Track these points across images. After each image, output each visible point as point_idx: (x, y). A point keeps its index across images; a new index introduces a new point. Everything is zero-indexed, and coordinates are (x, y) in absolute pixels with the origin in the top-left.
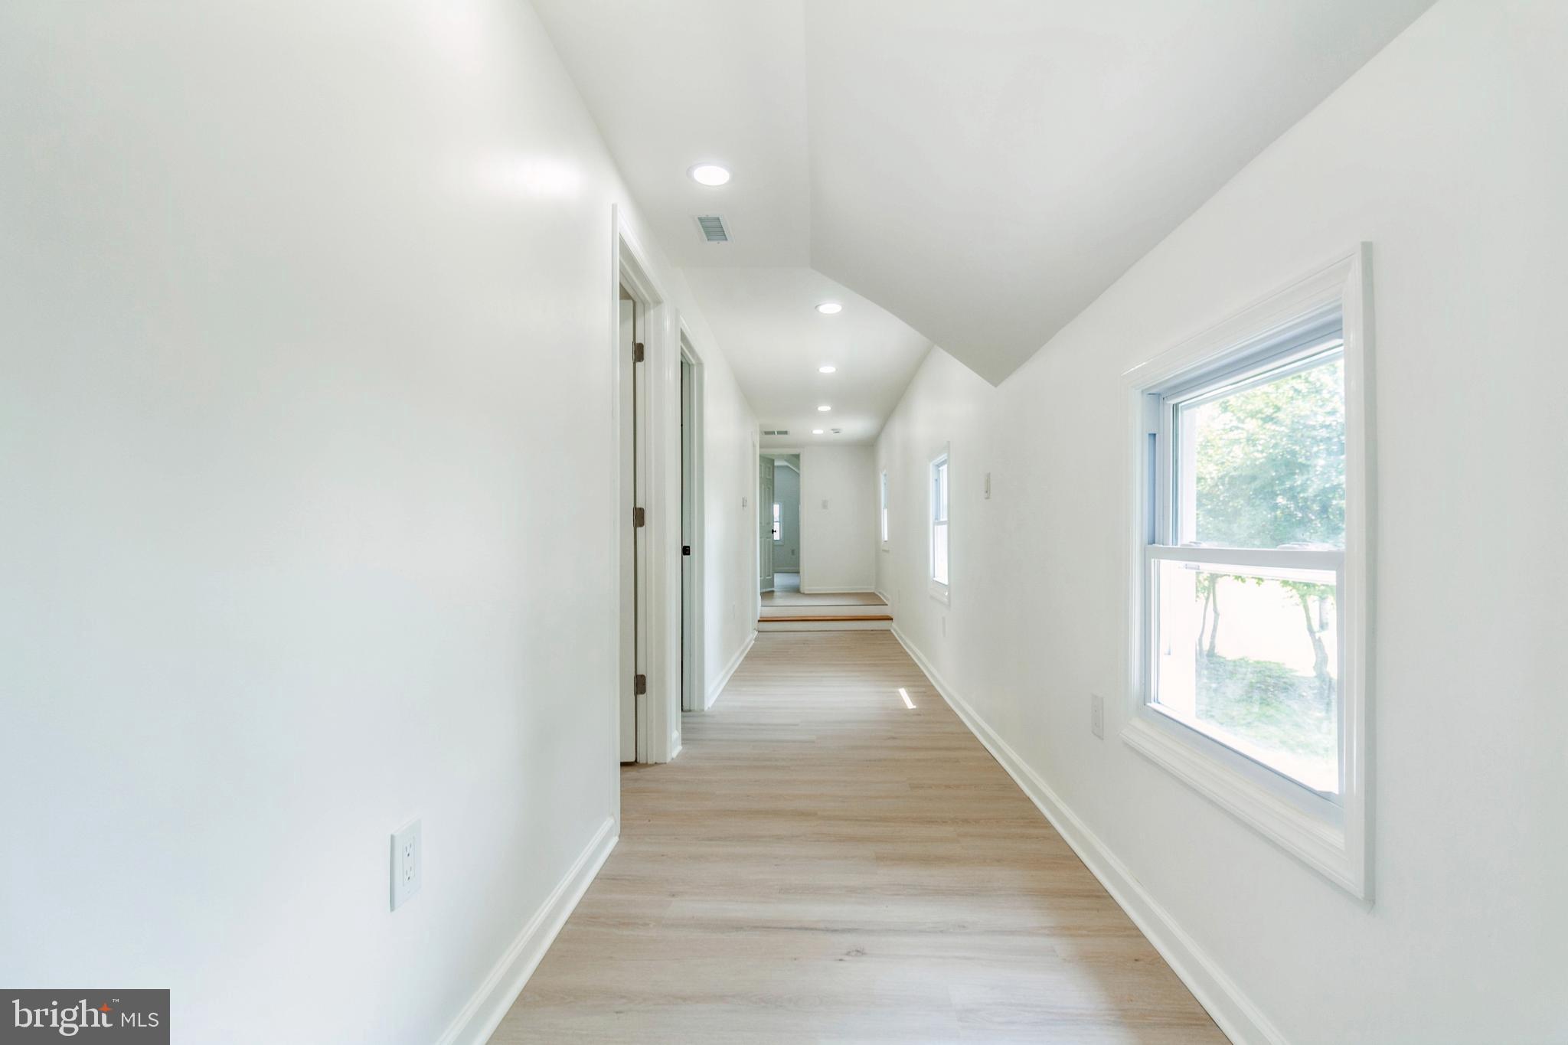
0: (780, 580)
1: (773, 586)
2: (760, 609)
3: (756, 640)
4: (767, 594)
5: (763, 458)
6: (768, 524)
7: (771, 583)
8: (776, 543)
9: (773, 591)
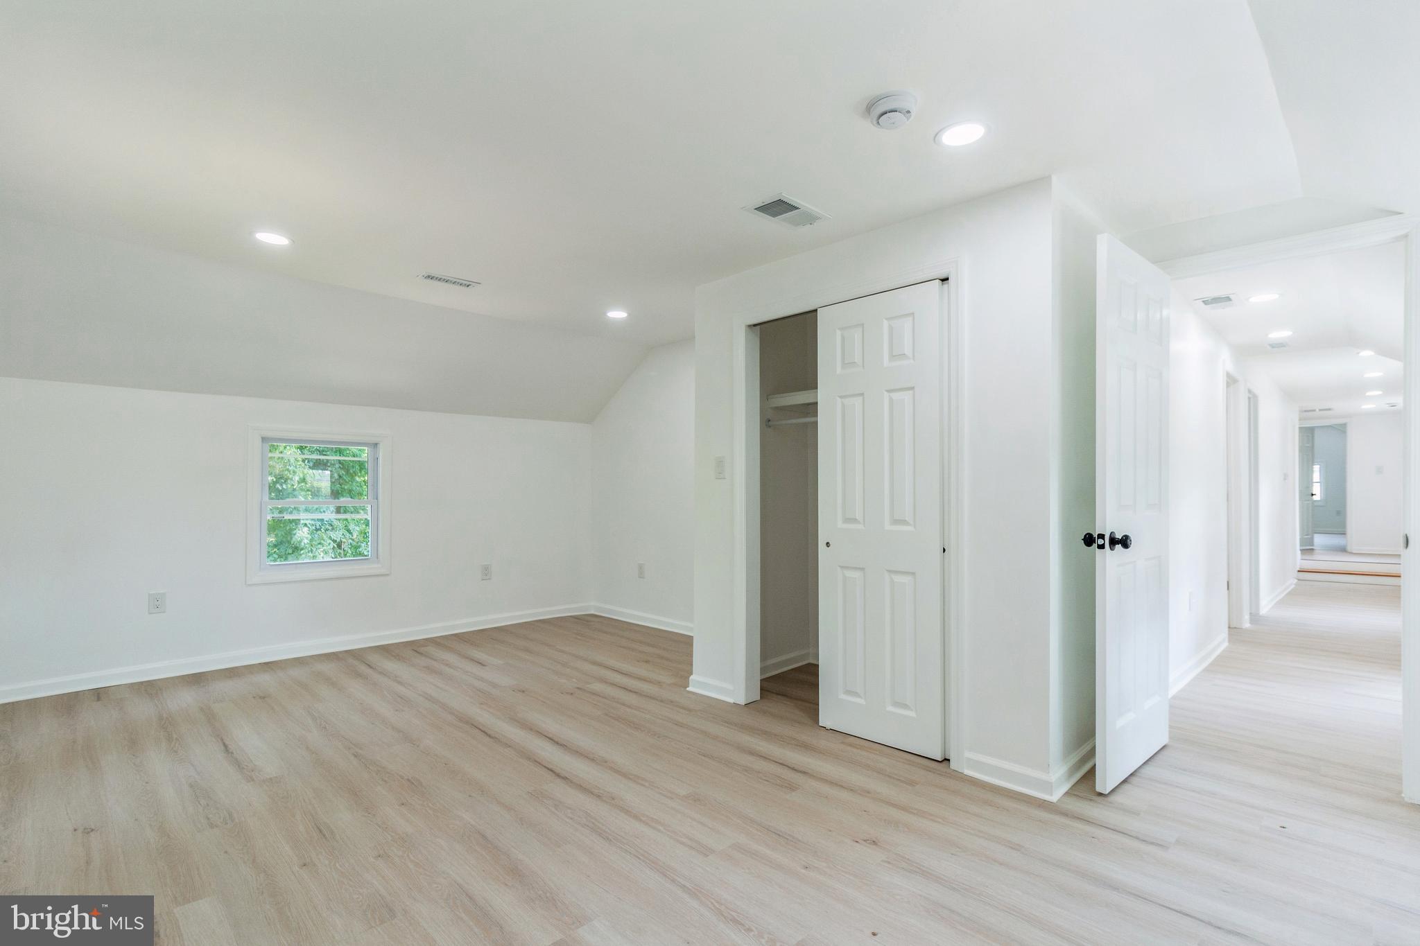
0: (1319, 540)
1: (1313, 545)
2: (1299, 561)
3: (1295, 584)
4: (1308, 550)
5: (1303, 430)
6: (1308, 487)
7: (1311, 542)
8: (1316, 504)
9: (1313, 549)
